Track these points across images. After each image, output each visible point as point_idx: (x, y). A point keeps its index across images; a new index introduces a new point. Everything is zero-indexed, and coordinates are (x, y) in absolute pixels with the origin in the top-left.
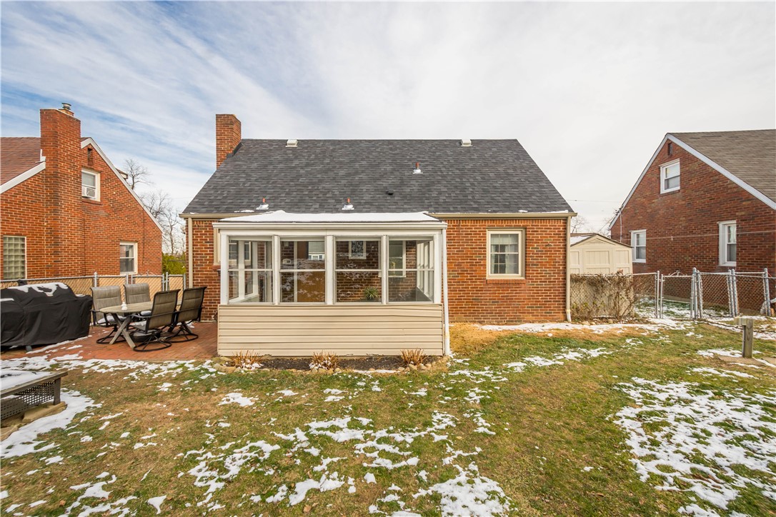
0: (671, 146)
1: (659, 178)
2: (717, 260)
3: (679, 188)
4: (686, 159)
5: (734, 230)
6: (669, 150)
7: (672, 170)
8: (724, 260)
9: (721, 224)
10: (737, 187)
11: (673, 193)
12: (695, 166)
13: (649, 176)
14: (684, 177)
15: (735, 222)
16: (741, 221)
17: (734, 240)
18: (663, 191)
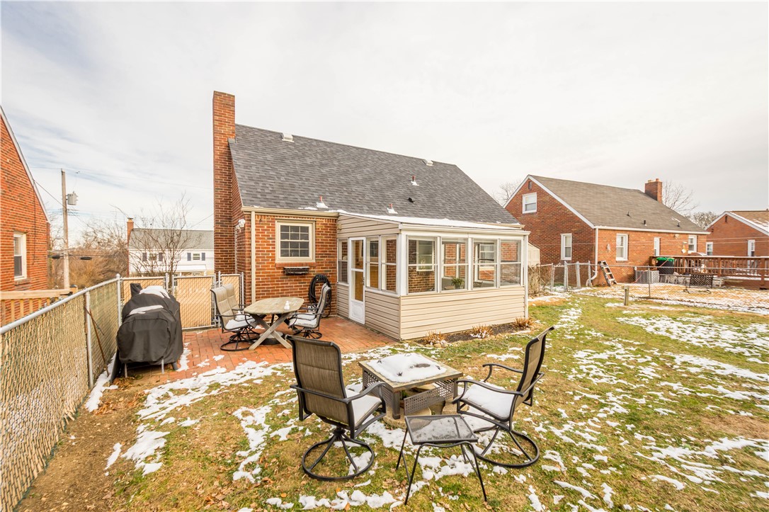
0: (531, 183)
1: (522, 203)
2: (560, 256)
3: (535, 211)
4: (541, 193)
5: (570, 240)
6: (529, 186)
7: (531, 200)
8: (563, 257)
9: (562, 235)
10: (573, 214)
11: (533, 214)
12: (547, 199)
13: (515, 201)
14: (540, 204)
15: (571, 234)
16: (575, 233)
17: (570, 245)
18: (524, 212)
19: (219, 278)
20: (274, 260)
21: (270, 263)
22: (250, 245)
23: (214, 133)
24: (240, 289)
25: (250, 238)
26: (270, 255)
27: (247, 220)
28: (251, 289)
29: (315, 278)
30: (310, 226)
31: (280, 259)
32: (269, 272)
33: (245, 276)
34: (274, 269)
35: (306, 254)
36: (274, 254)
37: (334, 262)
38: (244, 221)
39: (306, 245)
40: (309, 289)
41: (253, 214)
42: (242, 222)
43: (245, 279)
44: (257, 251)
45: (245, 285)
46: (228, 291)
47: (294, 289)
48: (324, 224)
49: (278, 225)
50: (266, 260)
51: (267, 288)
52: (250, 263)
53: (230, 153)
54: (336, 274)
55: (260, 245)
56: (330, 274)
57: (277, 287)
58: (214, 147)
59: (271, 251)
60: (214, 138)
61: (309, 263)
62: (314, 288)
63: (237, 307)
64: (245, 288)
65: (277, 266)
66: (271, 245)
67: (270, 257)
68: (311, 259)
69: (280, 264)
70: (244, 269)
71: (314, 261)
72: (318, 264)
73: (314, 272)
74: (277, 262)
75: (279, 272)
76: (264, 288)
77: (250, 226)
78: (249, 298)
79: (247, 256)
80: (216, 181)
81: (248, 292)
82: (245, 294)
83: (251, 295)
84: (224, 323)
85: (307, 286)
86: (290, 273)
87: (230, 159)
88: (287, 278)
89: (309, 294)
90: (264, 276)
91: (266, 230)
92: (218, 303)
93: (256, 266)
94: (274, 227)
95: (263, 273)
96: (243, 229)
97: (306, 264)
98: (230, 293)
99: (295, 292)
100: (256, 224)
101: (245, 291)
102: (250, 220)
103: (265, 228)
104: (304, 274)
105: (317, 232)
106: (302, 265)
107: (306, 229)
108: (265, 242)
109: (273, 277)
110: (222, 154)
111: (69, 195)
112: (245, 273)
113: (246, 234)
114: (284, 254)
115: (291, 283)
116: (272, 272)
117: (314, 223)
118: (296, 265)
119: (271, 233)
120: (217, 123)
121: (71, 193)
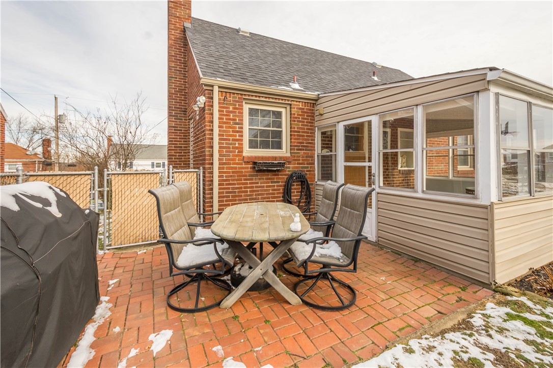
19: (171, 175)
20: (242, 152)
21: (237, 156)
22: (212, 130)
23: (169, 15)
24: (198, 190)
25: (212, 122)
26: (237, 145)
27: (209, 98)
28: (212, 189)
29: (291, 176)
30: (283, 110)
31: (248, 152)
32: (235, 168)
33: (204, 173)
34: (242, 164)
35: (278, 146)
36: (242, 144)
37: (312, 157)
38: (204, 98)
39: (278, 134)
40: (284, 189)
41: (216, 89)
42: (202, 100)
43: (204, 177)
44: (220, 139)
45: (204, 185)
46: (182, 193)
47: (265, 190)
48: (300, 109)
49: (246, 107)
50: (231, 152)
51: (233, 188)
52: (212, 155)
53: (185, 38)
54: (314, 171)
55: (224, 131)
56: (307, 171)
57: (245, 188)
58: (169, 32)
59: (237, 140)
60: (169, 21)
61: (284, 157)
62: (291, 189)
63: (195, 219)
64: (204, 189)
65: (245, 160)
66: (237, 132)
67: (237, 148)
68: (284, 152)
69: (249, 158)
70: (204, 164)
71: (288, 155)
72: (294, 158)
73: (291, 168)
74: (245, 154)
75: (247, 168)
76: (229, 188)
77: (212, 106)
78: (210, 202)
79: (207, 145)
80: (170, 68)
81: (208, 194)
82: (204, 197)
83: (212, 198)
84: (175, 254)
85: (280, 186)
86: (262, 168)
87: (186, 45)
88: (257, 176)
89: (283, 197)
90: (229, 172)
91: (231, 112)
92: (163, 216)
93: (220, 159)
94: (241, 109)
95: (227, 168)
96: (203, 110)
97: (281, 158)
98: (184, 196)
99: (267, 194)
100: (219, 103)
101: (204, 193)
102: (212, 98)
103: (231, 109)
104: (278, 171)
105: (292, 118)
106: (275, 158)
107: (278, 114)
108: (230, 127)
109: (240, 174)
110: (176, 39)
111: (60, 116)
112: (204, 168)
113: (206, 116)
114: (253, 145)
115: (263, 183)
116: (240, 168)
117: (288, 108)
118: (268, 158)
119: (238, 116)
120: (172, 5)
121: (62, 114)
